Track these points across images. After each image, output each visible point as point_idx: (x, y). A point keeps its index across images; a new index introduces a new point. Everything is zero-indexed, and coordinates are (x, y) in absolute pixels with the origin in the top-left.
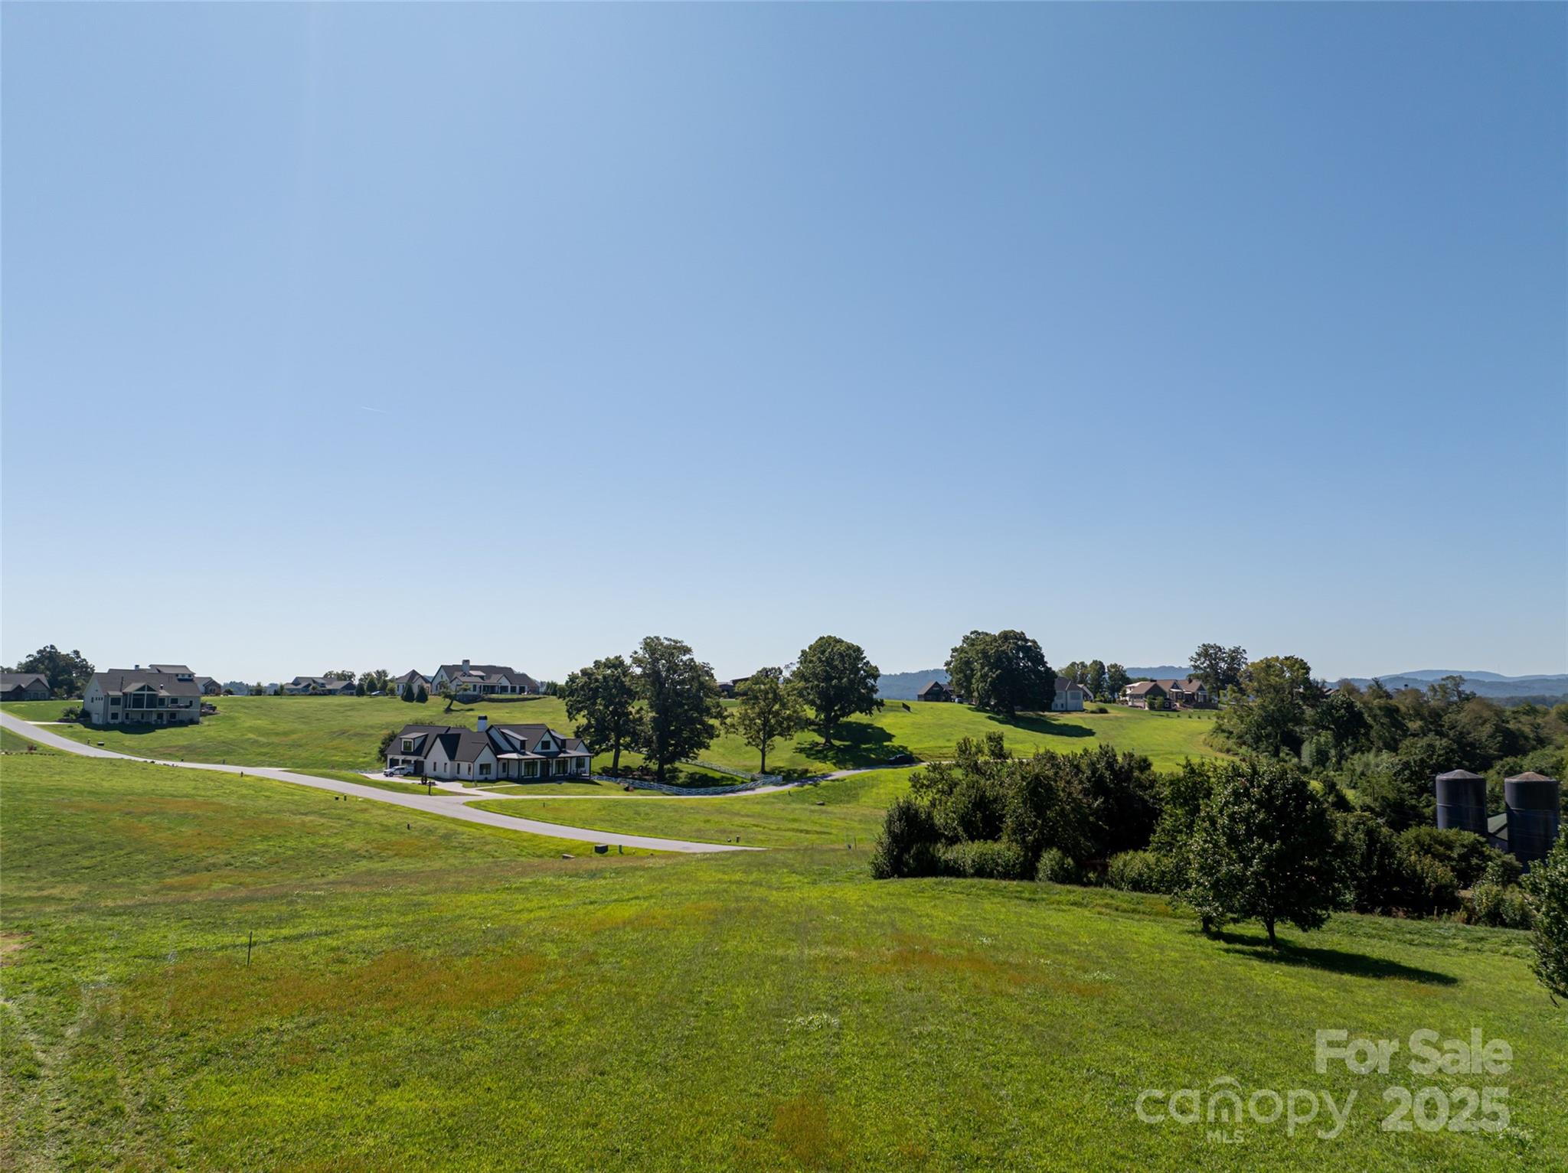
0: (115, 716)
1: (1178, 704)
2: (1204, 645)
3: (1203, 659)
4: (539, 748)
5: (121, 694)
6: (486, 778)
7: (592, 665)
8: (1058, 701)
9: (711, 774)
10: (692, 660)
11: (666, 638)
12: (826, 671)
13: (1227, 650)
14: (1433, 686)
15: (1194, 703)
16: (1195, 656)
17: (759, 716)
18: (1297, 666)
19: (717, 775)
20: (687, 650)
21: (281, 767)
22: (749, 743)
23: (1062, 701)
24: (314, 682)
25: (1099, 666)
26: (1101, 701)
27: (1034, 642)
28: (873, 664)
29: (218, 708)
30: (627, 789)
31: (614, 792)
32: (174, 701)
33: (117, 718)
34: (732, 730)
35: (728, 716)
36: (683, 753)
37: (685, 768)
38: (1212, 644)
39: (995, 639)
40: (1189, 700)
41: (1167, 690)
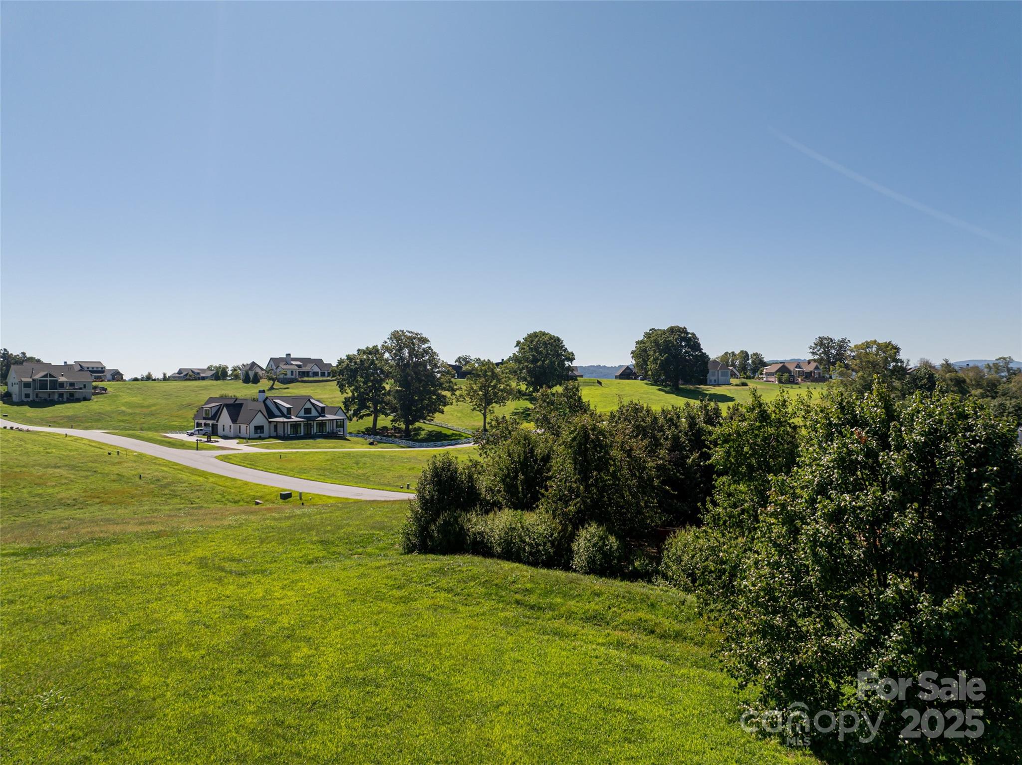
0: (27, 396)
1: (800, 379)
2: (820, 337)
3: (819, 348)
4: (302, 413)
5: (31, 380)
6: (260, 437)
7: (356, 353)
8: (710, 377)
9: (445, 431)
10: (430, 348)
11: (408, 331)
12: (533, 356)
13: (837, 341)
14: (988, 365)
15: (811, 378)
16: (813, 345)
17: (481, 389)
18: (890, 347)
19: (449, 432)
20: (425, 341)
21: (105, 429)
22: (474, 408)
23: (715, 378)
24: (192, 372)
25: (745, 355)
26: (744, 378)
27: (693, 334)
28: (570, 350)
29: (109, 389)
30: (371, 444)
31: (358, 446)
32: (72, 384)
33: (29, 397)
34: (461, 399)
35: (457, 389)
36: (420, 415)
37: (426, 427)
38: (826, 336)
39: (664, 332)
40: (808, 376)
41: (792, 369)
